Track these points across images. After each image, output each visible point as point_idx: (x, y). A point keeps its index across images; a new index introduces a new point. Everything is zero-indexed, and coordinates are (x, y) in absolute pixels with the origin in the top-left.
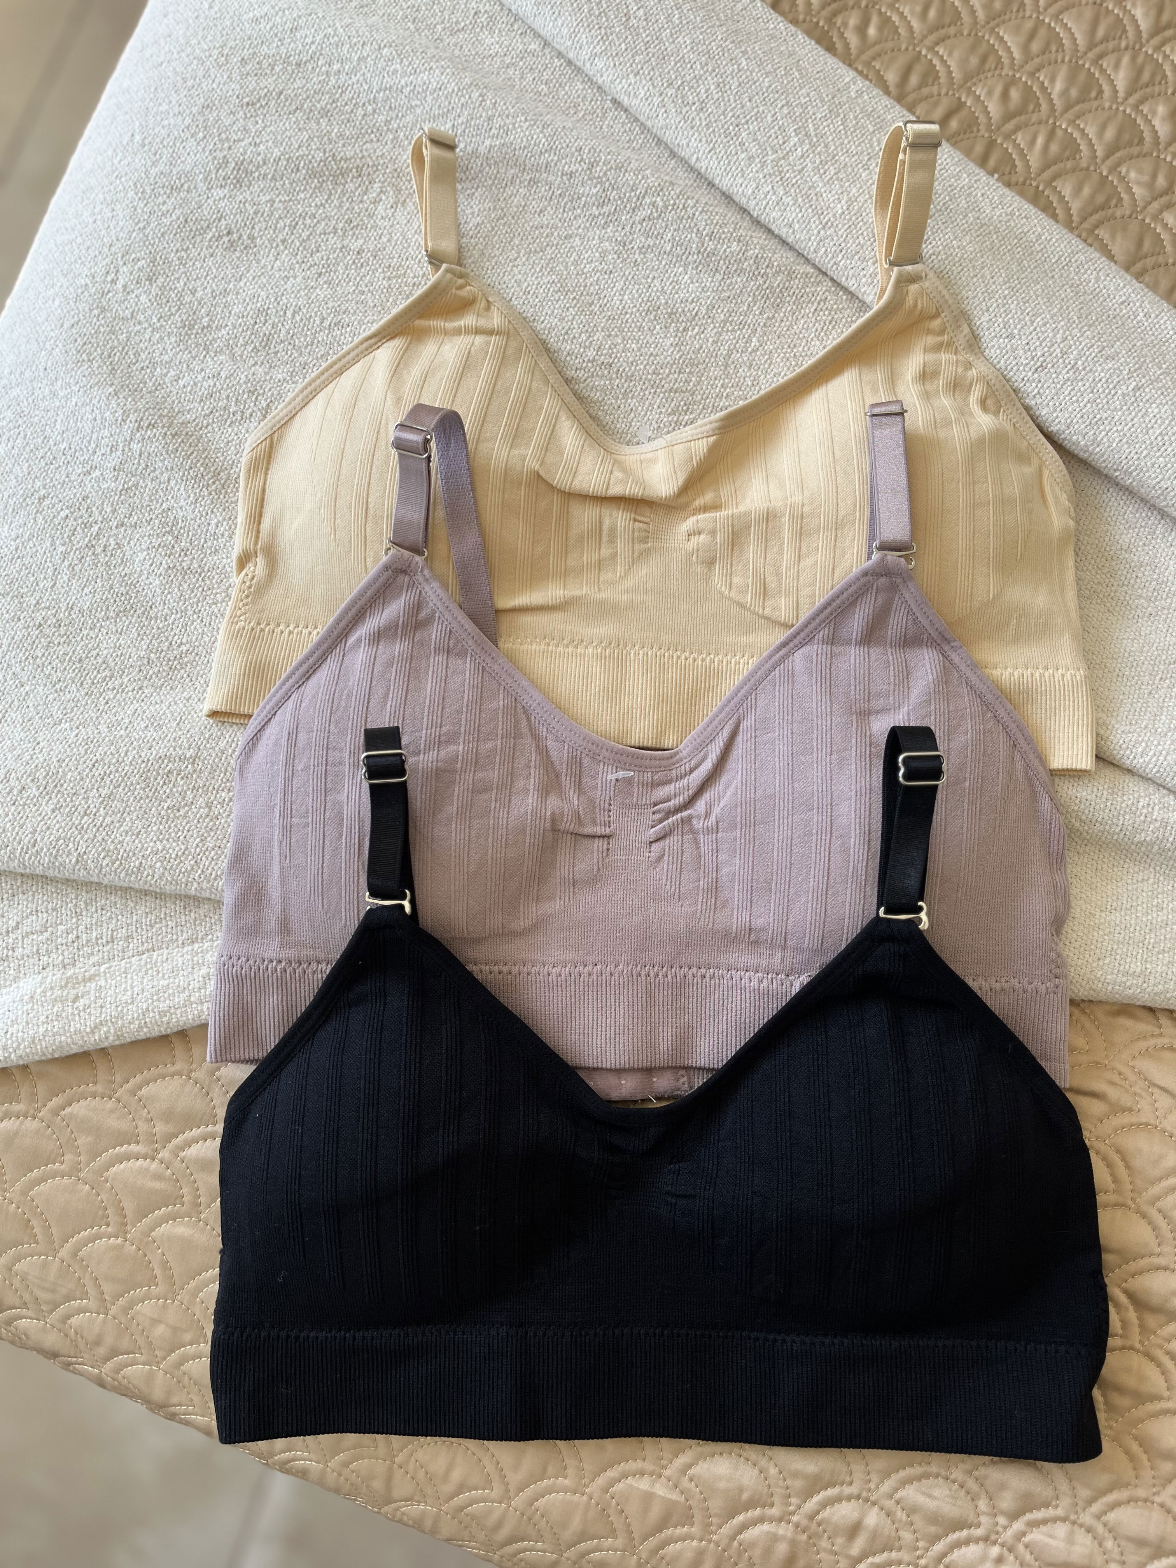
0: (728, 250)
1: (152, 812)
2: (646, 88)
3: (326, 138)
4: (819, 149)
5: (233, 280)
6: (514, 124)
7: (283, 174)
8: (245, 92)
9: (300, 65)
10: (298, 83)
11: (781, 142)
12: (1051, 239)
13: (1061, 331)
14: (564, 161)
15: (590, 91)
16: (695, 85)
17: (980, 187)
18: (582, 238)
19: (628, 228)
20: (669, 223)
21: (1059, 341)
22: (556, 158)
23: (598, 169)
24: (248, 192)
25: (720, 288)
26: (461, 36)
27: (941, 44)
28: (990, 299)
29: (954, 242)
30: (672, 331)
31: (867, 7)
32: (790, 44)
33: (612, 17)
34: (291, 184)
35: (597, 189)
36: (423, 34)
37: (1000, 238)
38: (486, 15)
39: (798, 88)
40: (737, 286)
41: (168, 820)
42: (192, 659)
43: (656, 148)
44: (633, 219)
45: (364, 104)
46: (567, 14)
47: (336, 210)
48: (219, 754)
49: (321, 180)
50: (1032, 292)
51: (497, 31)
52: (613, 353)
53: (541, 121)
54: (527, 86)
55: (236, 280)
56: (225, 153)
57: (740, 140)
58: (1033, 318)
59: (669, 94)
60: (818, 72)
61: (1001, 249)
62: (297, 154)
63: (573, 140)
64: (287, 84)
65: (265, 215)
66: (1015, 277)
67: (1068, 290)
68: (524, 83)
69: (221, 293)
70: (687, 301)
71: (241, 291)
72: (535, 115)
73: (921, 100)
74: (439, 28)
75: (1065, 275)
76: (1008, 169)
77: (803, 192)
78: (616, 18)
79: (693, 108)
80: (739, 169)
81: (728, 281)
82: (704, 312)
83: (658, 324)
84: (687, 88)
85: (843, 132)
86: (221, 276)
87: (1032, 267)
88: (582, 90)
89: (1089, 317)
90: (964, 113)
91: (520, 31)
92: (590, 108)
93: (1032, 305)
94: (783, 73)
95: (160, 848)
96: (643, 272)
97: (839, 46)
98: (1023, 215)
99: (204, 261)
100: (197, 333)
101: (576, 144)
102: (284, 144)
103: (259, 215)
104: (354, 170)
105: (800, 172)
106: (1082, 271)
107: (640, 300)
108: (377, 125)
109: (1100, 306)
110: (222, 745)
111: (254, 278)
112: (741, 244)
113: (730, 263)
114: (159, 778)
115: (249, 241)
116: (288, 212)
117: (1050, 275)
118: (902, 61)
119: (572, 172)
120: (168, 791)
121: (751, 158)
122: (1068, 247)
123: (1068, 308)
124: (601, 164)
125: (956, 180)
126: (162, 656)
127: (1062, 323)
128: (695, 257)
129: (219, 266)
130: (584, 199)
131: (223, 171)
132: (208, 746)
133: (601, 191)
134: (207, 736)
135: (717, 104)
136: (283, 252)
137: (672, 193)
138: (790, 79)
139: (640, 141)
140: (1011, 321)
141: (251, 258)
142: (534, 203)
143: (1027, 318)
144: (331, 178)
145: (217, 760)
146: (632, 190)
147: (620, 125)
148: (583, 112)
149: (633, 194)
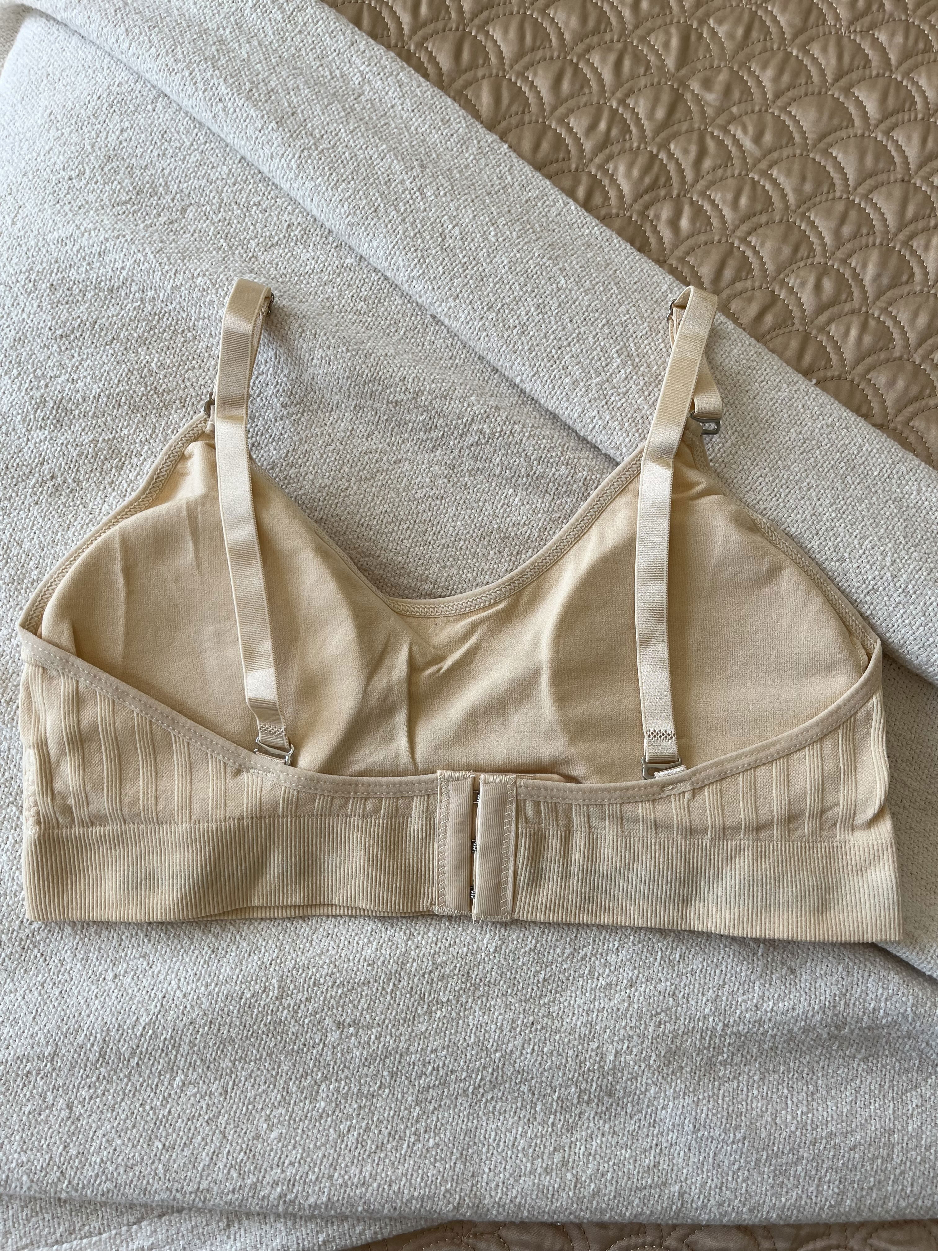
0: (557, 473)
1: (14, 1119)
2: (466, 312)
3: (146, 370)
4: (641, 369)
5: (60, 529)
6: (335, 356)
7: (105, 411)
8: (57, 323)
9: (112, 291)
10: (112, 311)
11: (604, 364)
12: (872, 450)
13: (889, 554)
14: (388, 391)
15: (409, 305)
16: (515, 307)
17: (801, 397)
18: (411, 462)
19: (456, 452)
20: (497, 448)
21: (888, 564)
22: (380, 388)
23: (423, 398)
24: (69, 432)
25: (550, 509)
26: (276, 252)
27: (753, 234)
28: (818, 523)
29: (780, 462)
30: (506, 555)
31: (678, 196)
32: (606, 250)
33: (428, 238)
34: (114, 420)
35: (424, 417)
36: (237, 252)
37: (823, 453)
38: (299, 228)
39: (617, 305)
40: (567, 506)
41: (30, 1126)
42: (44, 936)
43: (479, 363)
44: (460, 445)
45: (183, 331)
46: (382, 235)
47: (161, 445)
48: (78, 1050)
49: (144, 414)
50: (858, 513)
51: (311, 245)
52: (449, 585)
53: (363, 350)
54: (346, 306)
55: (63, 530)
56: (42, 391)
57: (563, 362)
58: (861, 541)
59: (490, 318)
60: (635, 283)
61: (825, 465)
62: (117, 390)
63: (396, 369)
64: (101, 312)
65: (89, 456)
66: (841, 497)
67: (892, 506)
68: (343, 301)
69: (49, 544)
70: (519, 524)
71: (69, 541)
72: (356, 344)
73: (735, 296)
74: (253, 243)
75: (887, 489)
76: (823, 363)
77: (629, 415)
78: (432, 238)
79: (515, 332)
80: (564, 393)
81: (558, 502)
82: (536, 535)
83: (492, 549)
84: (507, 311)
85: (664, 350)
86: (48, 526)
87: (856, 483)
88: (402, 305)
89: (915, 535)
90: (778, 308)
91: (335, 244)
92: (410, 324)
93: (860, 527)
94: (602, 289)
95: (25, 1160)
96: (474, 496)
97: (653, 240)
98: (843, 426)
99: (29, 510)
100: (27, 588)
101: (400, 374)
102: (103, 379)
103: (83, 457)
104: (177, 402)
105: (624, 394)
106: (904, 482)
107: (473, 526)
108: (198, 351)
109: (923, 521)
110: (80, 1039)
111: (82, 527)
112: (569, 467)
113: (559, 485)
114: (19, 1079)
115: (75, 485)
116: (113, 451)
117: (873, 490)
118: (715, 257)
119: (397, 401)
120: (28, 1094)
121: (575, 382)
122: (889, 457)
123: (893, 527)
124: (425, 393)
125: (777, 392)
126: (14, 936)
127: (890, 545)
128: (525, 479)
129: (45, 516)
130: (410, 424)
131: (42, 411)
132: (66, 1041)
133: (428, 418)
134: (64, 1030)
135: (538, 325)
136: (110, 494)
137: (499, 419)
138: (608, 295)
139: (463, 356)
140: (841, 544)
141: (78, 502)
142: (361, 426)
143: (856, 541)
144: (154, 411)
145: (75, 1056)
146: (459, 418)
147: (441, 341)
148: (404, 329)
149: (460, 422)
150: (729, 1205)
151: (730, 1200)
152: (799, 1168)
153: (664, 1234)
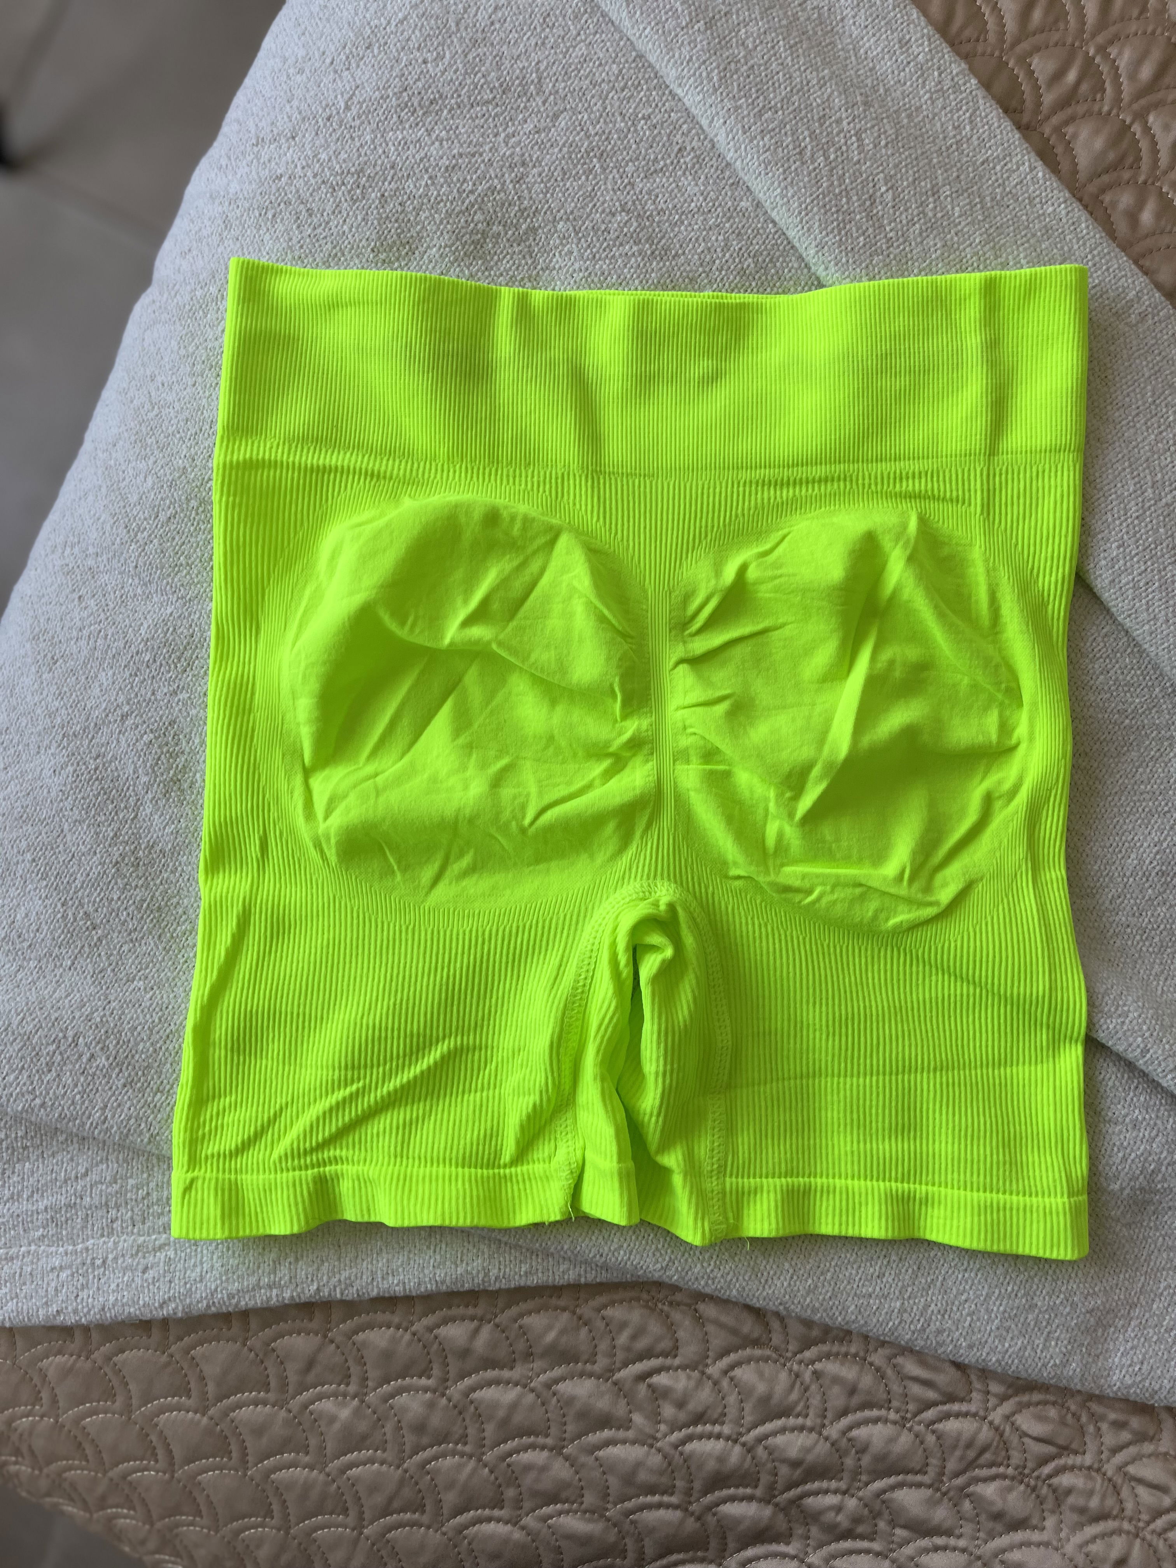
150: (948, 1335)
151: (950, 1330)
152: (1030, 1317)
153: (871, 1348)
